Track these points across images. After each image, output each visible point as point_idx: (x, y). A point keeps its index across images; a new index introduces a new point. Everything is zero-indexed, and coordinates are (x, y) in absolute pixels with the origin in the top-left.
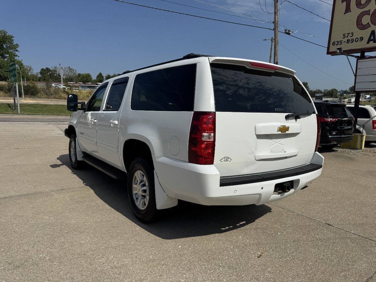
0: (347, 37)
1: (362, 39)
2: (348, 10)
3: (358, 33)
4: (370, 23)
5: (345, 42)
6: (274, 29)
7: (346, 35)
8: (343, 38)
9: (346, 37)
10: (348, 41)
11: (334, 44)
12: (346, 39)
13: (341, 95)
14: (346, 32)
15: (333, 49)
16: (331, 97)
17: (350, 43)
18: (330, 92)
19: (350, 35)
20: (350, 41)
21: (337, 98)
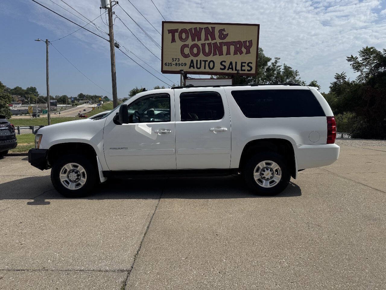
1: (186, 65)
2: (173, 40)
3: (183, 60)
4: (190, 54)
6: (110, 41)
7: (175, 60)
9: (174, 61)
10: (176, 64)
11: (166, 65)
12: (174, 63)
13: (73, 102)
14: (175, 57)
15: (166, 68)
16: (64, 104)
17: (178, 66)
18: (62, 99)
19: (177, 60)
20: (178, 65)
21: (69, 104)
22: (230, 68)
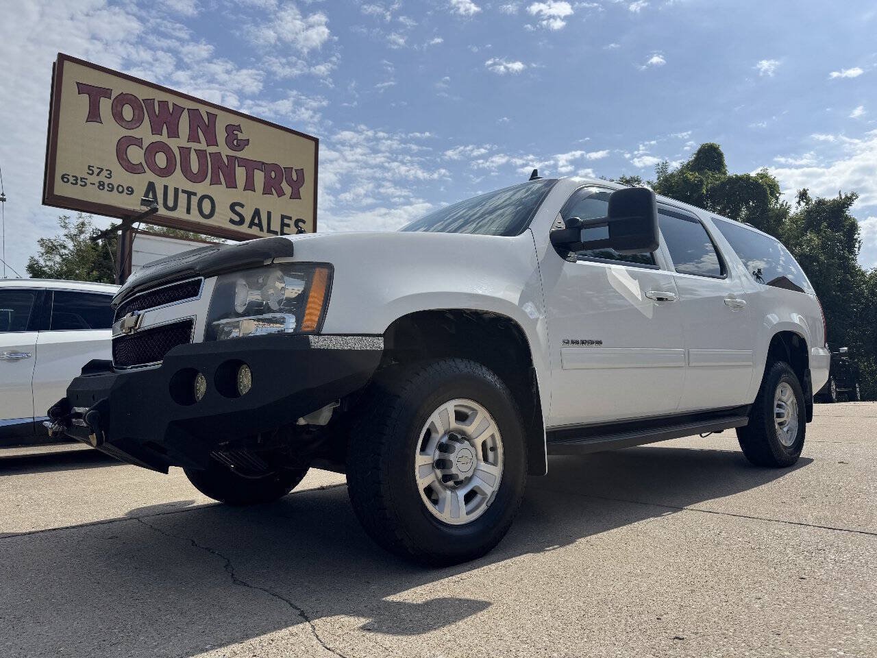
0: (98, 175)
1: (132, 192)
2: (94, 116)
3: (121, 177)
4: (145, 166)
5: (94, 184)
7: (96, 170)
8: (106, 177)
9: (96, 173)
10: (100, 185)
11: (66, 180)
12: (95, 179)
14: (96, 164)
15: (64, 190)
17: (105, 190)
19: (105, 173)
20: (106, 187)
22: (256, 225)
